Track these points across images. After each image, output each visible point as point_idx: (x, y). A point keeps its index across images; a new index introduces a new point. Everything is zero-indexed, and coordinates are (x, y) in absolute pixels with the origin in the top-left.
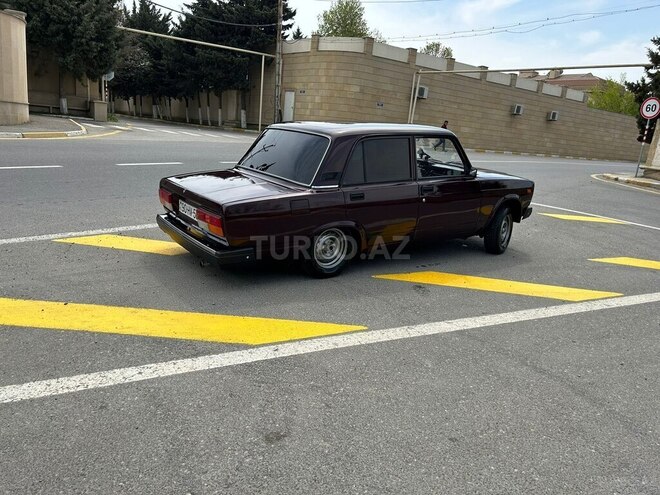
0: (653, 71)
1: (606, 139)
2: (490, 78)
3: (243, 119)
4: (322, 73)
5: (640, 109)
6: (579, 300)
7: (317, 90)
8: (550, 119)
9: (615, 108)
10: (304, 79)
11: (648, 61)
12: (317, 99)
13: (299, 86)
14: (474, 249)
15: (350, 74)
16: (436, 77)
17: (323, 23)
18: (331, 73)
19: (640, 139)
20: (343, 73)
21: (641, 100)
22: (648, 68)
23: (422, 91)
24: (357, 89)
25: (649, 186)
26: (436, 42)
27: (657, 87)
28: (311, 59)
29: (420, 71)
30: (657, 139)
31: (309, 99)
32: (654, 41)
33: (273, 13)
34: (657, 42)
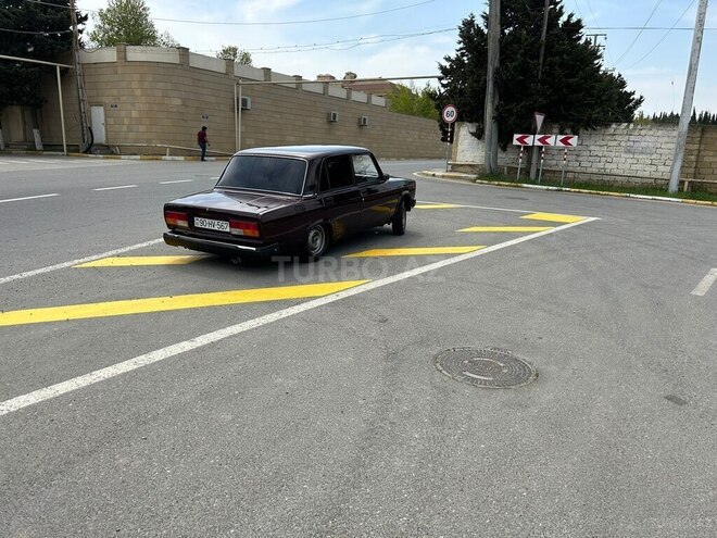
0: (445, 82)
1: (408, 140)
2: (305, 87)
3: (37, 139)
4: (135, 85)
5: (441, 114)
7: (133, 104)
8: (362, 124)
10: (115, 92)
11: (439, 74)
12: (134, 114)
13: (108, 100)
15: (169, 86)
17: (100, 23)
18: (146, 85)
19: (444, 140)
20: (160, 85)
21: (441, 107)
22: (440, 79)
24: (178, 102)
25: (459, 178)
26: (233, 46)
27: (452, 97)
28: (120, 70)
29: (240, 82)
30: (457, 140)
31: (123, 113)
32: (446, 59)
33: (62, 18)
34: (448, 59)
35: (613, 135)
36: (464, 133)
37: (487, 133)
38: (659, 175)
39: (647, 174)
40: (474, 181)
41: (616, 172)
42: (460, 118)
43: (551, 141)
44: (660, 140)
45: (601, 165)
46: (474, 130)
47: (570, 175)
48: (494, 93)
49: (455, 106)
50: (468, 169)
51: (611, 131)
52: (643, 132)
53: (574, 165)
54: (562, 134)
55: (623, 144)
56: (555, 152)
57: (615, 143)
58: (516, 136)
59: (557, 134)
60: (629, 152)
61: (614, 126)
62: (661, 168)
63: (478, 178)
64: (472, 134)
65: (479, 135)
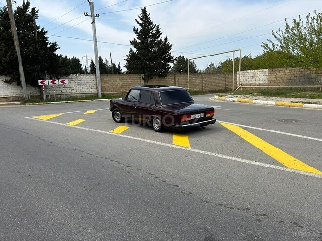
35: (71, 79)
38: (90, 92)
39: (87, 92)
40: (24, 105)
41: (77, 93)
43: (46, 82)
44: (88, 80)
45: (70, 91)
47: (59, 96)
51: (70, 77)
52: (82, 77)
53: (59, 92)
54: (51, 79)
55: (76, 82)
56: (50, 87)
57: (73, 82)
58: (39, 81)
59: (48, 79)
60: (78, 85)
61: (71, 75)
62: (91, 90)
63: (25, 103)
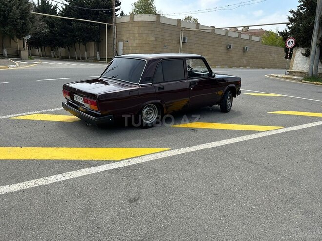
0: (290, 26)
1: (271, 59)
2: (216, 32)
3: (98, 56)
4: (136, 32)
5: (285, 43)
6: (265, 131)
7: (134, 40)
8: (245, 50)
9: (274, 44)
10: (127, 35)
11: (288, 21)
12: (135, 45)
13: (125, 39)
14: (216, 111)
15: (150, 32)
16: (191, 32)
17: (134, 8)
18: (140, 32)
19: (286, 58)
20: (146, 32)
21: (285, 40)
22: (288, 24)
23: (184, 39)
24: (153, 39)
25: (291, 79)
26: (190, 16)
27: (293, 33)
28: (130, 25)
29: (183, 30)
30: (294, 57)
31: (130, 45)
32: (290, 11)
33: (110, 3)
34: (292, 12)
36: (298, 54)
37: (312, 53)
40: (301, 81)
42: (297, 45)
46: (304, 52)
48: (319, 30)
49: (294, 38)
50: (299, 74)
63: (304, 80)
64: (303, 54)
65: (307, 55)
